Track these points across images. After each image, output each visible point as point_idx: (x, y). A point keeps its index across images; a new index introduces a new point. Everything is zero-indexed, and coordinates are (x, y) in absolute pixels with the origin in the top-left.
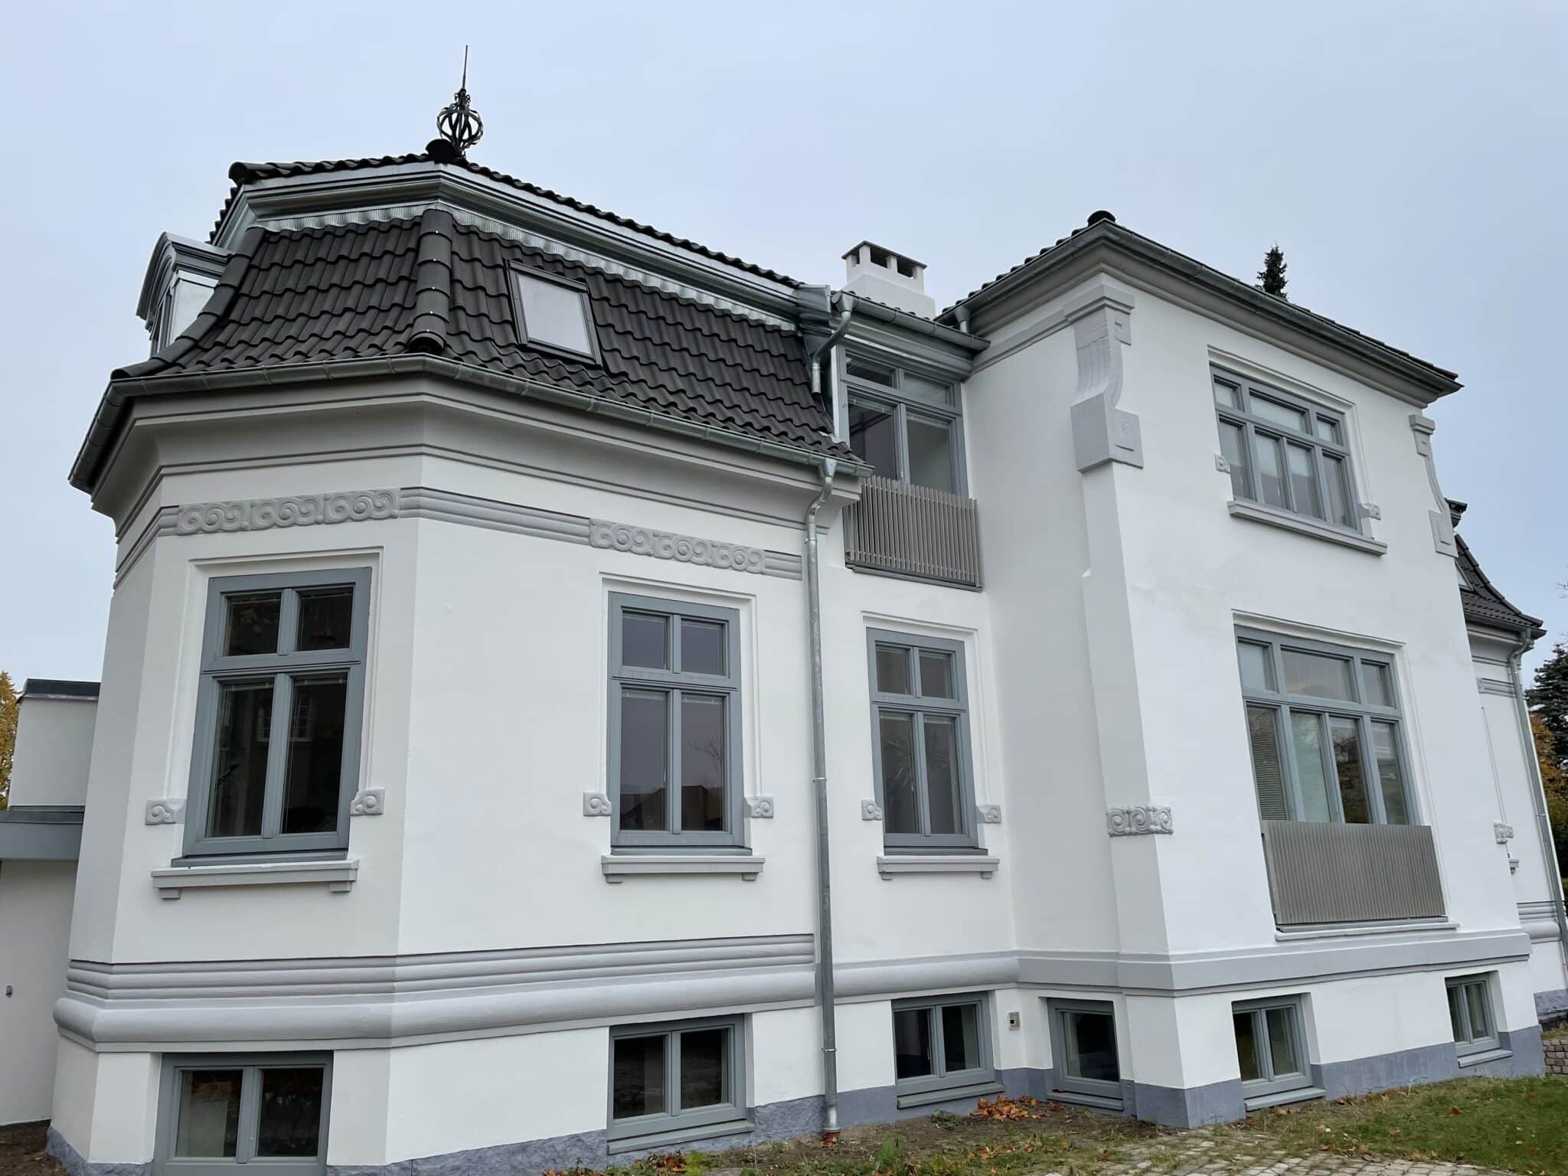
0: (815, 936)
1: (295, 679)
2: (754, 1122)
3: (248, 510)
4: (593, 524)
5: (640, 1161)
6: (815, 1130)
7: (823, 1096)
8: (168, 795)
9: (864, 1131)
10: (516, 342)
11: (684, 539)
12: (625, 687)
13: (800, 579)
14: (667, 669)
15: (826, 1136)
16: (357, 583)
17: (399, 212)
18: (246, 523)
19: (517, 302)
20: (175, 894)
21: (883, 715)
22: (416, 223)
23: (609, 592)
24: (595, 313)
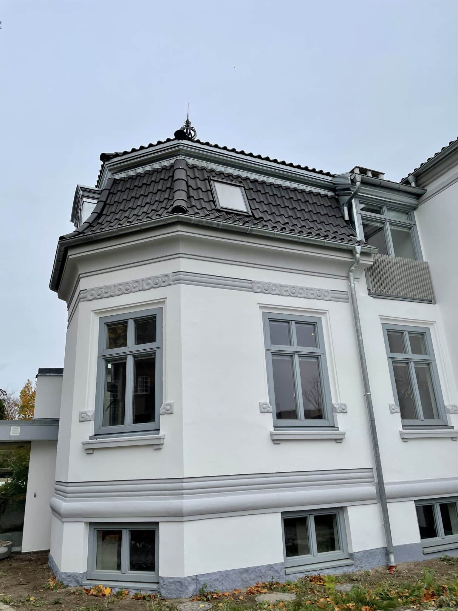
0: (373, 469)
1: (135, 357)
2: (353, 560)
3: (113, 288)
4: (253, 283)
5: (301, 578)
6: (384, 565)
7: (386, 548)
8: (87, 409)
9: (408, 565)
10: (215, 208)
11: (293, 287)
12: (273, 354)
13: (348, 302)
14: (291, 345)
15: (390, 568)
16: (157, 315)
17: (165, 163)
18: (112, 294)
19: (215, 193)
20: (91, 452)
21: (394, 364)
22: (172, 166)
23: (262, 312)
24: (247, 195)
